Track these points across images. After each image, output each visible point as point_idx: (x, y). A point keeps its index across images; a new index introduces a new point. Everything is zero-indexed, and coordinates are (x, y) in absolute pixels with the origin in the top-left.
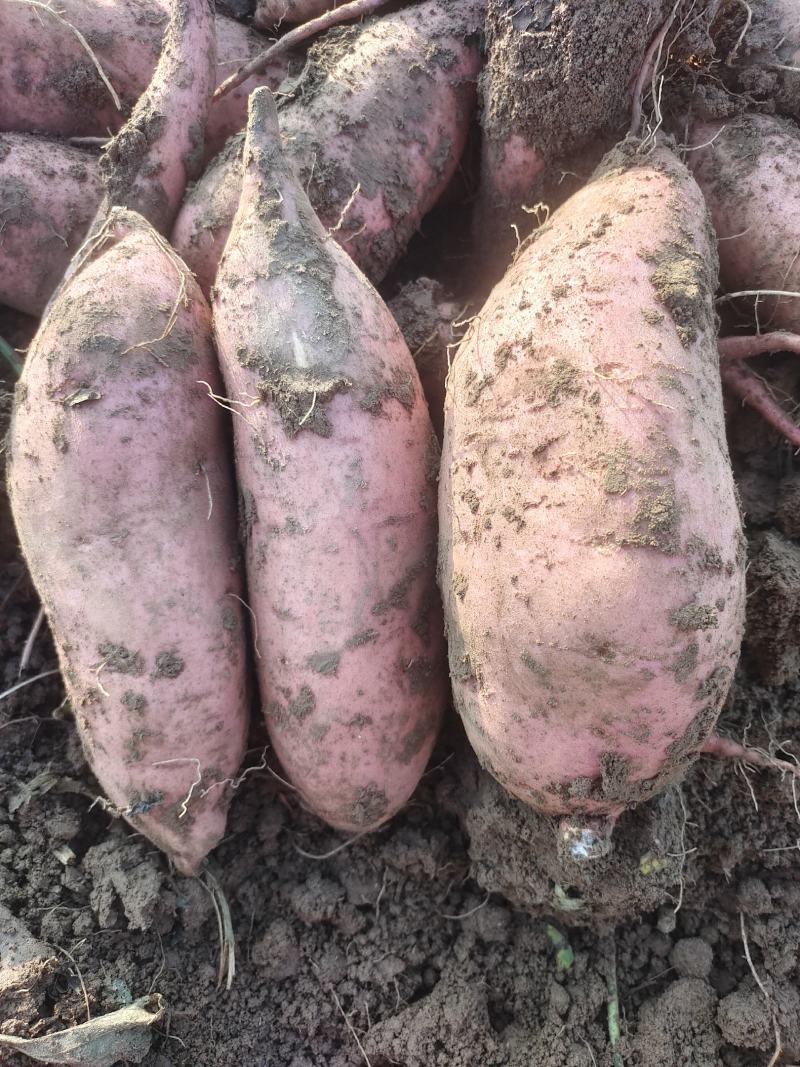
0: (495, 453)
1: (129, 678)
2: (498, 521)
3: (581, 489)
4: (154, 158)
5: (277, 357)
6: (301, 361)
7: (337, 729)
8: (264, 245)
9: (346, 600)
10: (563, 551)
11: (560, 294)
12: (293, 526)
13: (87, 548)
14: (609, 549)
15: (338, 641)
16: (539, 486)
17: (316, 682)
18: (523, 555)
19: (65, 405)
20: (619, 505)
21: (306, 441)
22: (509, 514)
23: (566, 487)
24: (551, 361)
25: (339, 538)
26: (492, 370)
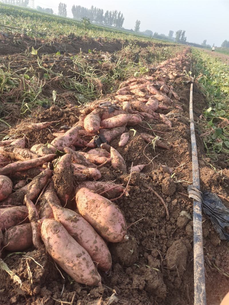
0: (93, 210)
1: (81, 257)
2: (99, 214)
3: (102, 205)
4: (36, 215)
5: (70, 217)
6: (72, 216)
7: (101, 248)
8: (60, 210)
9: (92, 234)
10: (105, 210)
11: (87, 197)
12: (82, 231)
13: (68, 246)
14: (108, 207)
15: (94, 238)
16: (99, 209)
17: (96, 245)
18: (103, 213)
19: (57, 233)
20: (105, 204)
21: (78, 222)
22: (99, 212)
23: (101, 206)
24: (91, 200)
25: (87, 228)
26: (87, 205)
